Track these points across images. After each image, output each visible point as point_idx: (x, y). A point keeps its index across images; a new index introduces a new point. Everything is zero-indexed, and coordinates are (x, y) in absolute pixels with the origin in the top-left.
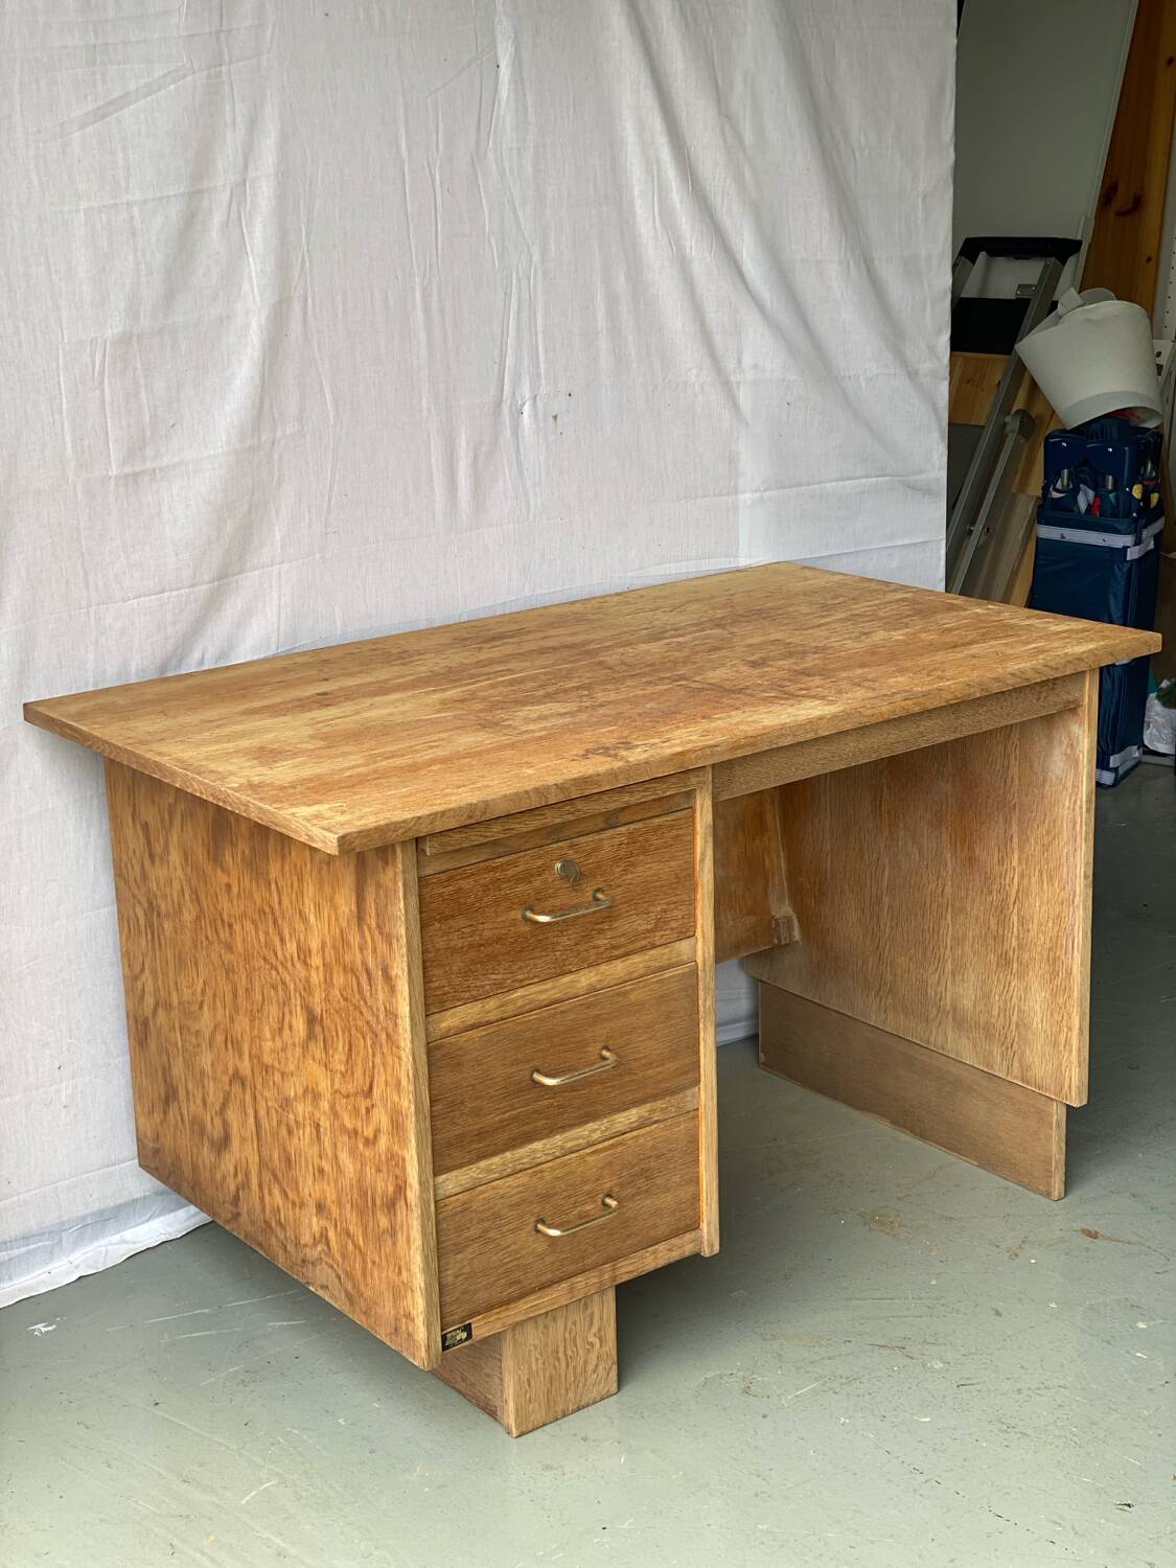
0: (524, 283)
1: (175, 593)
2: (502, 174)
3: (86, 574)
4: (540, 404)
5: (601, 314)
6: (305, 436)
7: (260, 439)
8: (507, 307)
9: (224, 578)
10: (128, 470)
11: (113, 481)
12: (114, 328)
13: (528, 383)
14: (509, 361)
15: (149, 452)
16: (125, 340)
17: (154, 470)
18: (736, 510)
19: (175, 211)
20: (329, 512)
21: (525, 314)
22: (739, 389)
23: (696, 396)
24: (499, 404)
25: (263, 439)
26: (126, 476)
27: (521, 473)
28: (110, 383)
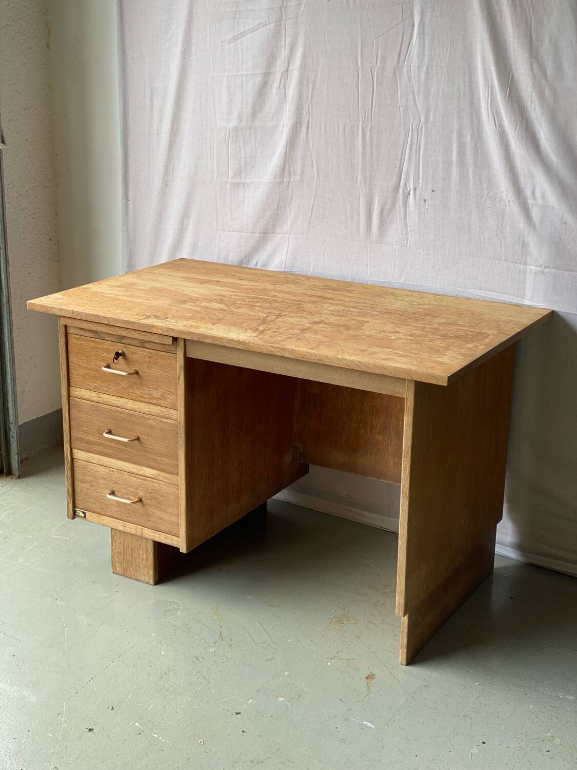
0: (415, 132)
1: (246, 234)
2: (409, 77)
3: (217, 217)
4: (418, 192)
5: (455, 154)
6: (303, 182)
7: (283, 178)
8: (405, 143)
9: (266, 235)
10: (234, 181)
11: (229, 183)
12: (233, 125)
13: (412, 181)
14: (405, 168)
15: (243, 175)
16: (236, 129)
17: (244, 183)
18: (525, 273)
19: (258, 80)
20: (311, 218)
21: (414, 147)
22: (533, 208)
23: (506, 206)
24: (397, 188)
25: (285, 180)
26: (233, 183)
27: (406, 223)
28: (231, 146)
